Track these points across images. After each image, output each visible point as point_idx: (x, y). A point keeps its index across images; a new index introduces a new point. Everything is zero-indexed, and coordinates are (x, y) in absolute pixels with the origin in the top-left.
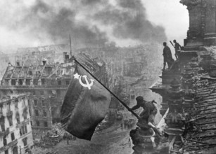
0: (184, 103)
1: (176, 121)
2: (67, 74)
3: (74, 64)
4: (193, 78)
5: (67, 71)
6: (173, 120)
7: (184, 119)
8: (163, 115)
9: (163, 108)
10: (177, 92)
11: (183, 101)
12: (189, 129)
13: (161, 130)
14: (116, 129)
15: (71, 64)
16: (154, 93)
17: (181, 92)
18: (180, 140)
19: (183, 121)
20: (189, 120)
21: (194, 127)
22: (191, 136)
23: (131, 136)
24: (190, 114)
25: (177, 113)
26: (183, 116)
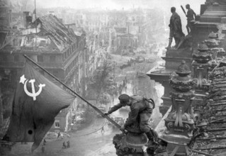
0: (193, 98)
1: (181, 125)
2: (28, 45)
3: (38, 31)
4: (210, 63)
5: (28, 41)
6: (176, 123)
7: (192, 122)
8: (163, 115)
9: (164, 103)
10: (186, 82)
11: (193, 96)
12: (198, 136)
13: (160, 135)
14: (95, 132)
15: (34, 31)
16: (153, 81)
17: (191, 84)
18: (185, 152)
19: (191, 125)
20: (199, 123)
21: (206, 134)
22: (199, 146)
23: (114, 143)
24: (201, 115)
25: (183, 113)
26: (192, 118)
